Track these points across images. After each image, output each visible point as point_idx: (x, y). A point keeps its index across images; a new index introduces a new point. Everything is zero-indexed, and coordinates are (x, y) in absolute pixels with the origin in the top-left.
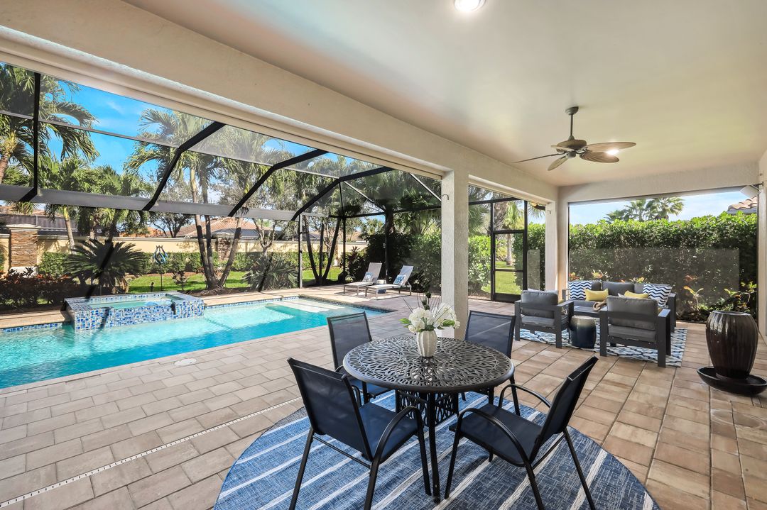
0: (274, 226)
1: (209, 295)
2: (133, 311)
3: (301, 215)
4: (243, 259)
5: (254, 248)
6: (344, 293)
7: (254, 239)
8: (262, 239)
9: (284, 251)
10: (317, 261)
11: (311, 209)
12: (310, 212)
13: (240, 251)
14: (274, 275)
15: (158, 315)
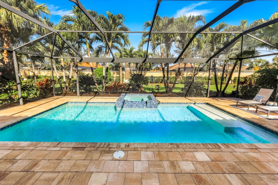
0: (199, 66)
1: (166, 96)
2: (134, 102)
3: (212, 60)
4: (185, 79)
5: (190, 75)
6: (237, 106)
7: (191, 71)
8: (193, 71)
9: (203, 76)
10: (219, 81)
11: (219, 56)
12: (218, 57)
13: (184, 76)
14: (194, 90)
15: (141, 105)
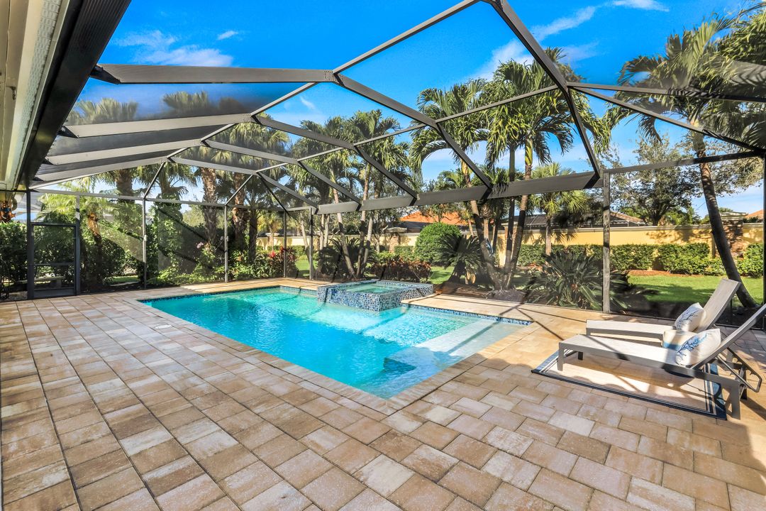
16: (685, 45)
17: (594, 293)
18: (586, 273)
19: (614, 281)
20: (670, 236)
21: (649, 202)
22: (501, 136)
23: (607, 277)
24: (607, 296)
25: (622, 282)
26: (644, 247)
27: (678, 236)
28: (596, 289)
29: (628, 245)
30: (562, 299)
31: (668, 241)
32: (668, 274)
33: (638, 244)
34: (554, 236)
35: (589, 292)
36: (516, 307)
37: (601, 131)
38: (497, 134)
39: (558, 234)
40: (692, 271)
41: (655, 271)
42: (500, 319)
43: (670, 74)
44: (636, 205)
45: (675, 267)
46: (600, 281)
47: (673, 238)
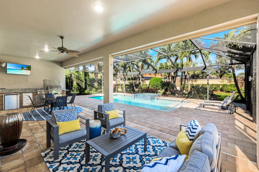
16: (227, 36)
17: (205, 96)
18: (203, 91)
19: (210, 93)
20: (225, 82)
21: (219, 71)
22: (182, 57)
23: (208, 92)
24: (208, 96)
25: (211, 93)
26: (217, 85)
27: (228, 82)
28: (205, 95)
29: (213, 84)
30: (196, 97)
31: (225, 83)
32: (224, 92)
33: (216, 84)
34: (191, 81)
35: (204, 95)
36: (185, 99)
37: (206, 55)
38: (181, 56)
39: (192, 81)
40: (231, 92)
41: (221, 92)
42: (182, 102)
43: (224, 43)
44: (215, 72)
45: (226, 90)
46: (206, 93)
47: (226, 82)
